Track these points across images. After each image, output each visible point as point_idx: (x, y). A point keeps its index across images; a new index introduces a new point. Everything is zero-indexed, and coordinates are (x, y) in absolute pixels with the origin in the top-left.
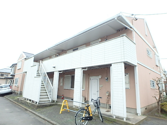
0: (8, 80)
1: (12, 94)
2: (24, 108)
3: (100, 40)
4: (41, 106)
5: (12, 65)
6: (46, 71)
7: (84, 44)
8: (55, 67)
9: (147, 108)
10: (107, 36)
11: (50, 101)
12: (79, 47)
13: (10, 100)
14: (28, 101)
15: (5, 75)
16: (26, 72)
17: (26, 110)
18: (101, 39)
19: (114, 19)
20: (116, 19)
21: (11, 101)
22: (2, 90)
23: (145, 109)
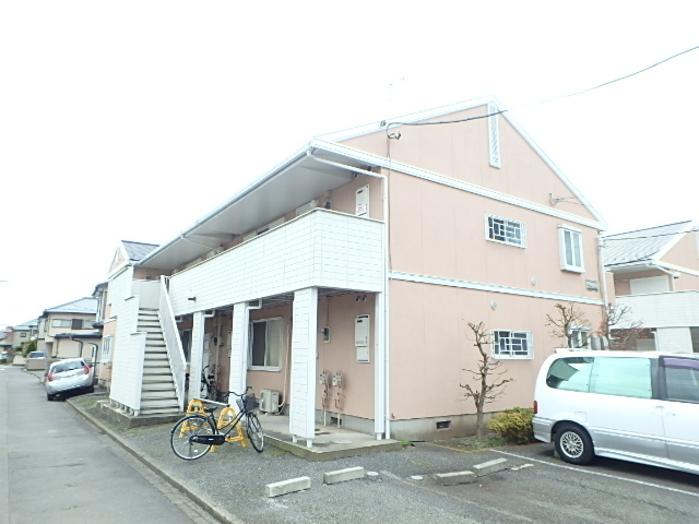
0: (85, 342)
1: (93, 391)
2: (100, 428)
3: (312, 204)
4: (144, 422)
5: (97, 288)
6: (174, 312)
7: (281, 216)
8: (194, 299)
9: (452, 423)
10: (330, 191)
11: (178, 407)
12: (270, 225)
13: (79, 409)
14: (119, 411)
15: (86, 325)
16: (116, 317)
17: (104, 432)
18: (316, 199)
19: (305, 154)
20: (308, 154)
21: (78, 412)
22: (60, 378)
23: (435, 426)
